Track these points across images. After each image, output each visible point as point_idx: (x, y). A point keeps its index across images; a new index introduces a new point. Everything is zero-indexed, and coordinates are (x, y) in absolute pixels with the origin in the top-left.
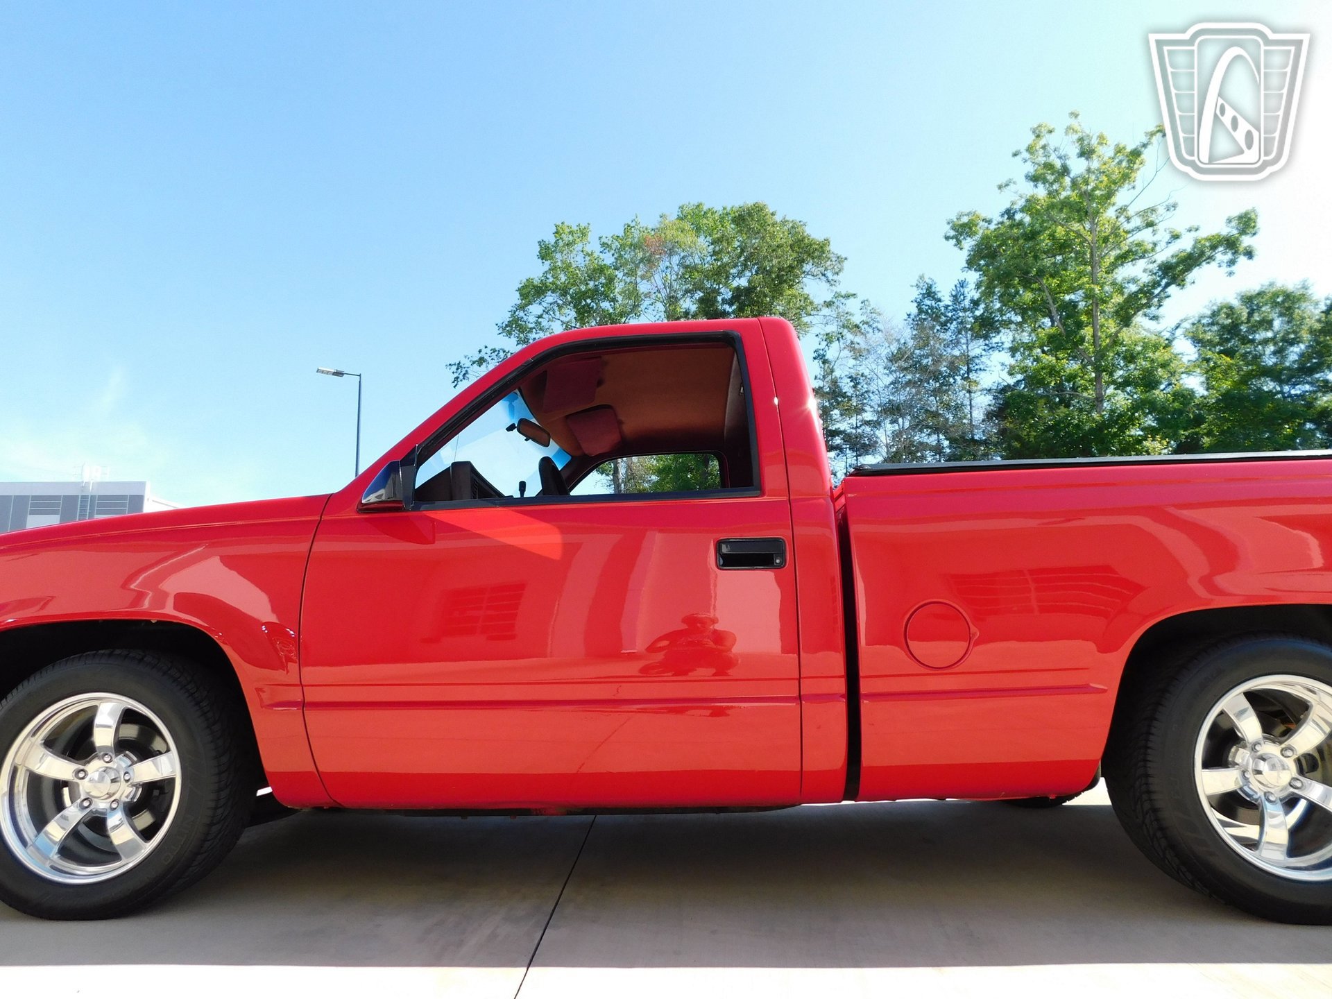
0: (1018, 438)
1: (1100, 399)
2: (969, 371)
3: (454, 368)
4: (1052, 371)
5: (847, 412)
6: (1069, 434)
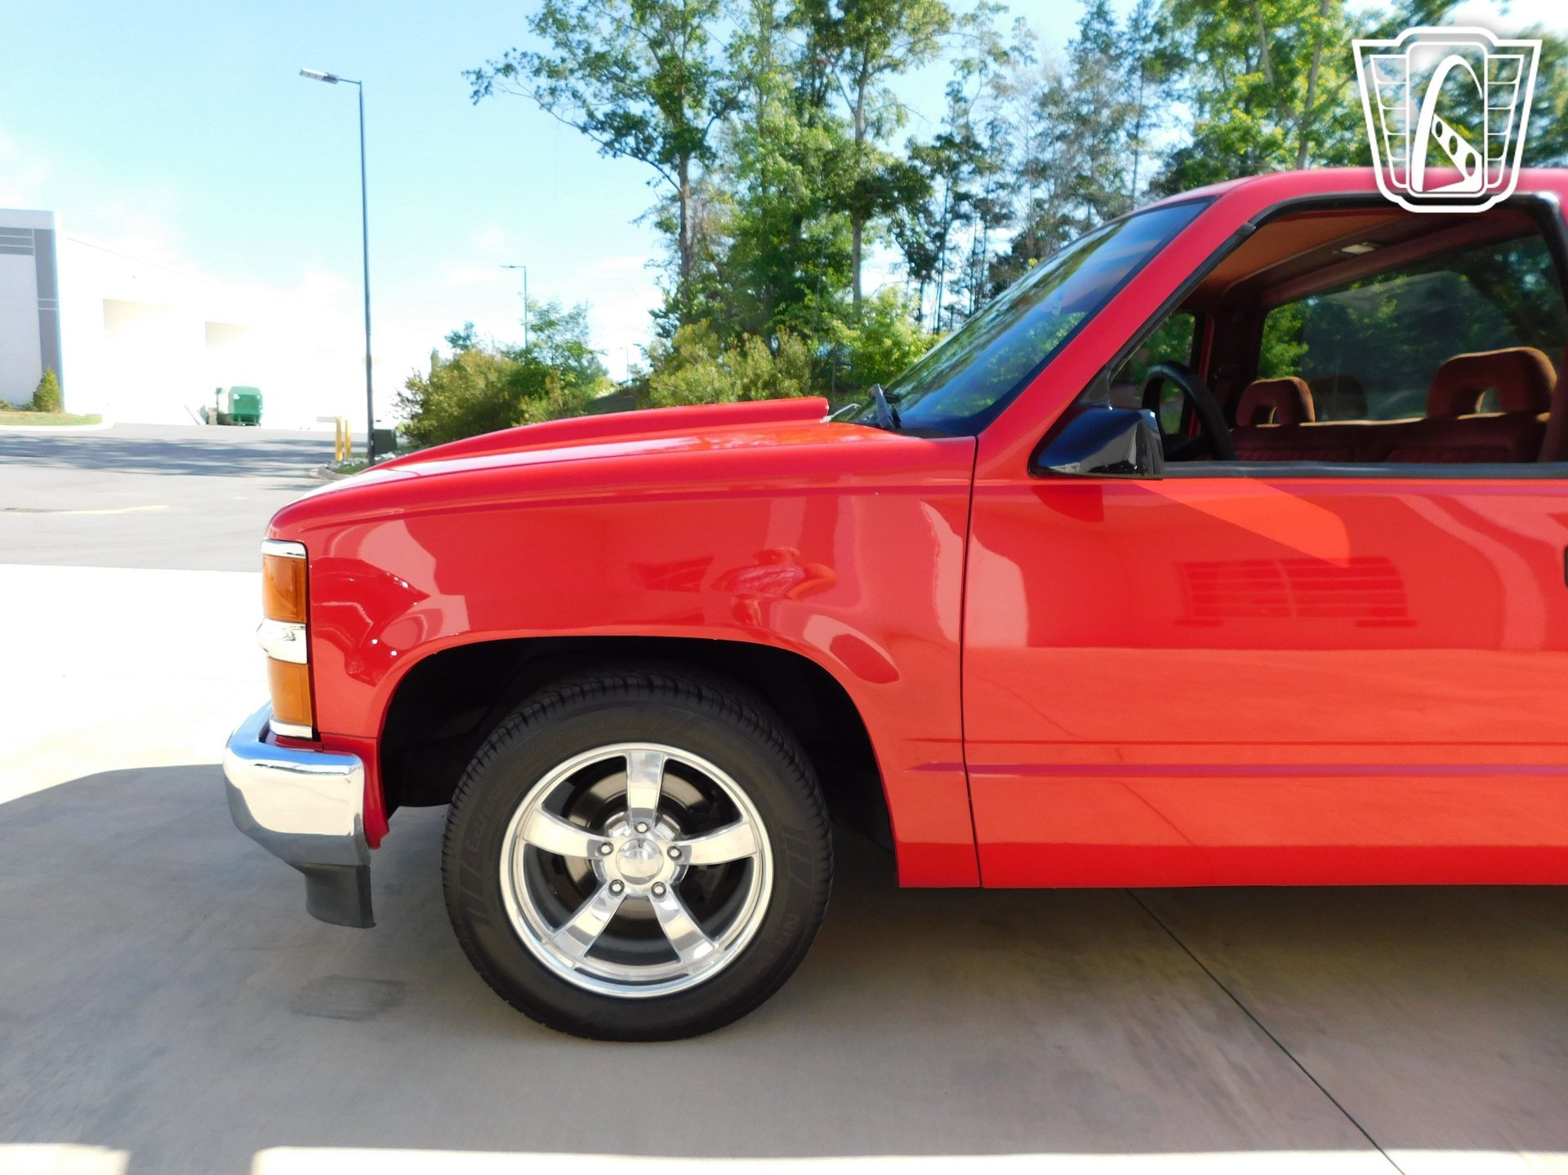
2: (1138, 126)
3: (473, 77)
4: (1247, 135)
5: (979, 171)
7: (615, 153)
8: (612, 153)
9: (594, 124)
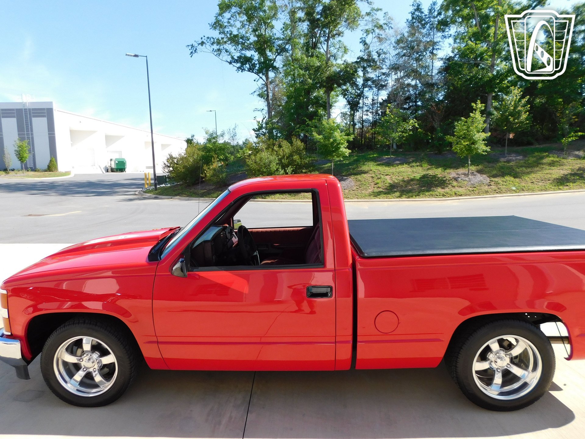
0: (453, 85)
1: (492, 66)
2: (433, 49)
3: (190, 47)
4: (472, 51)
5: (374, 69)
6: (476, 83)
7: (242, 70)
8: (241, 70)
9: (233, 61)
